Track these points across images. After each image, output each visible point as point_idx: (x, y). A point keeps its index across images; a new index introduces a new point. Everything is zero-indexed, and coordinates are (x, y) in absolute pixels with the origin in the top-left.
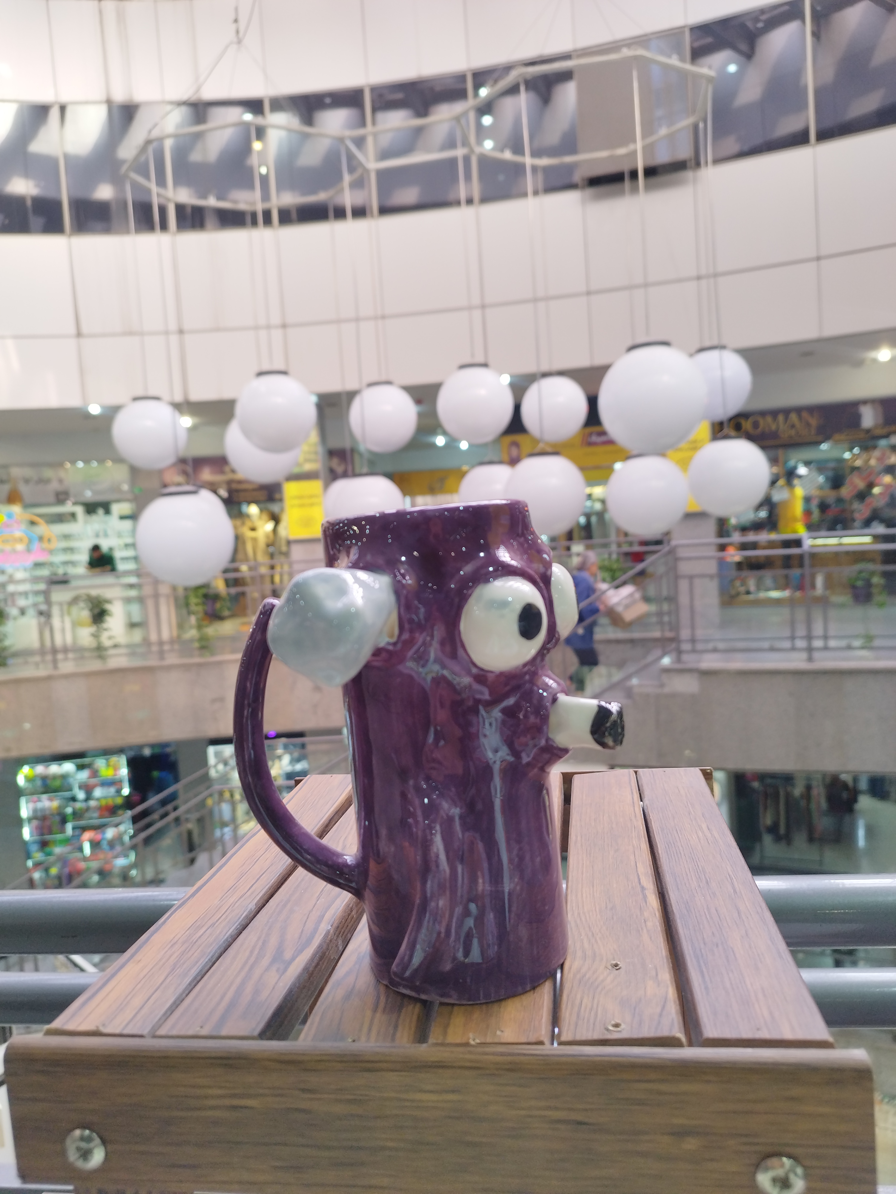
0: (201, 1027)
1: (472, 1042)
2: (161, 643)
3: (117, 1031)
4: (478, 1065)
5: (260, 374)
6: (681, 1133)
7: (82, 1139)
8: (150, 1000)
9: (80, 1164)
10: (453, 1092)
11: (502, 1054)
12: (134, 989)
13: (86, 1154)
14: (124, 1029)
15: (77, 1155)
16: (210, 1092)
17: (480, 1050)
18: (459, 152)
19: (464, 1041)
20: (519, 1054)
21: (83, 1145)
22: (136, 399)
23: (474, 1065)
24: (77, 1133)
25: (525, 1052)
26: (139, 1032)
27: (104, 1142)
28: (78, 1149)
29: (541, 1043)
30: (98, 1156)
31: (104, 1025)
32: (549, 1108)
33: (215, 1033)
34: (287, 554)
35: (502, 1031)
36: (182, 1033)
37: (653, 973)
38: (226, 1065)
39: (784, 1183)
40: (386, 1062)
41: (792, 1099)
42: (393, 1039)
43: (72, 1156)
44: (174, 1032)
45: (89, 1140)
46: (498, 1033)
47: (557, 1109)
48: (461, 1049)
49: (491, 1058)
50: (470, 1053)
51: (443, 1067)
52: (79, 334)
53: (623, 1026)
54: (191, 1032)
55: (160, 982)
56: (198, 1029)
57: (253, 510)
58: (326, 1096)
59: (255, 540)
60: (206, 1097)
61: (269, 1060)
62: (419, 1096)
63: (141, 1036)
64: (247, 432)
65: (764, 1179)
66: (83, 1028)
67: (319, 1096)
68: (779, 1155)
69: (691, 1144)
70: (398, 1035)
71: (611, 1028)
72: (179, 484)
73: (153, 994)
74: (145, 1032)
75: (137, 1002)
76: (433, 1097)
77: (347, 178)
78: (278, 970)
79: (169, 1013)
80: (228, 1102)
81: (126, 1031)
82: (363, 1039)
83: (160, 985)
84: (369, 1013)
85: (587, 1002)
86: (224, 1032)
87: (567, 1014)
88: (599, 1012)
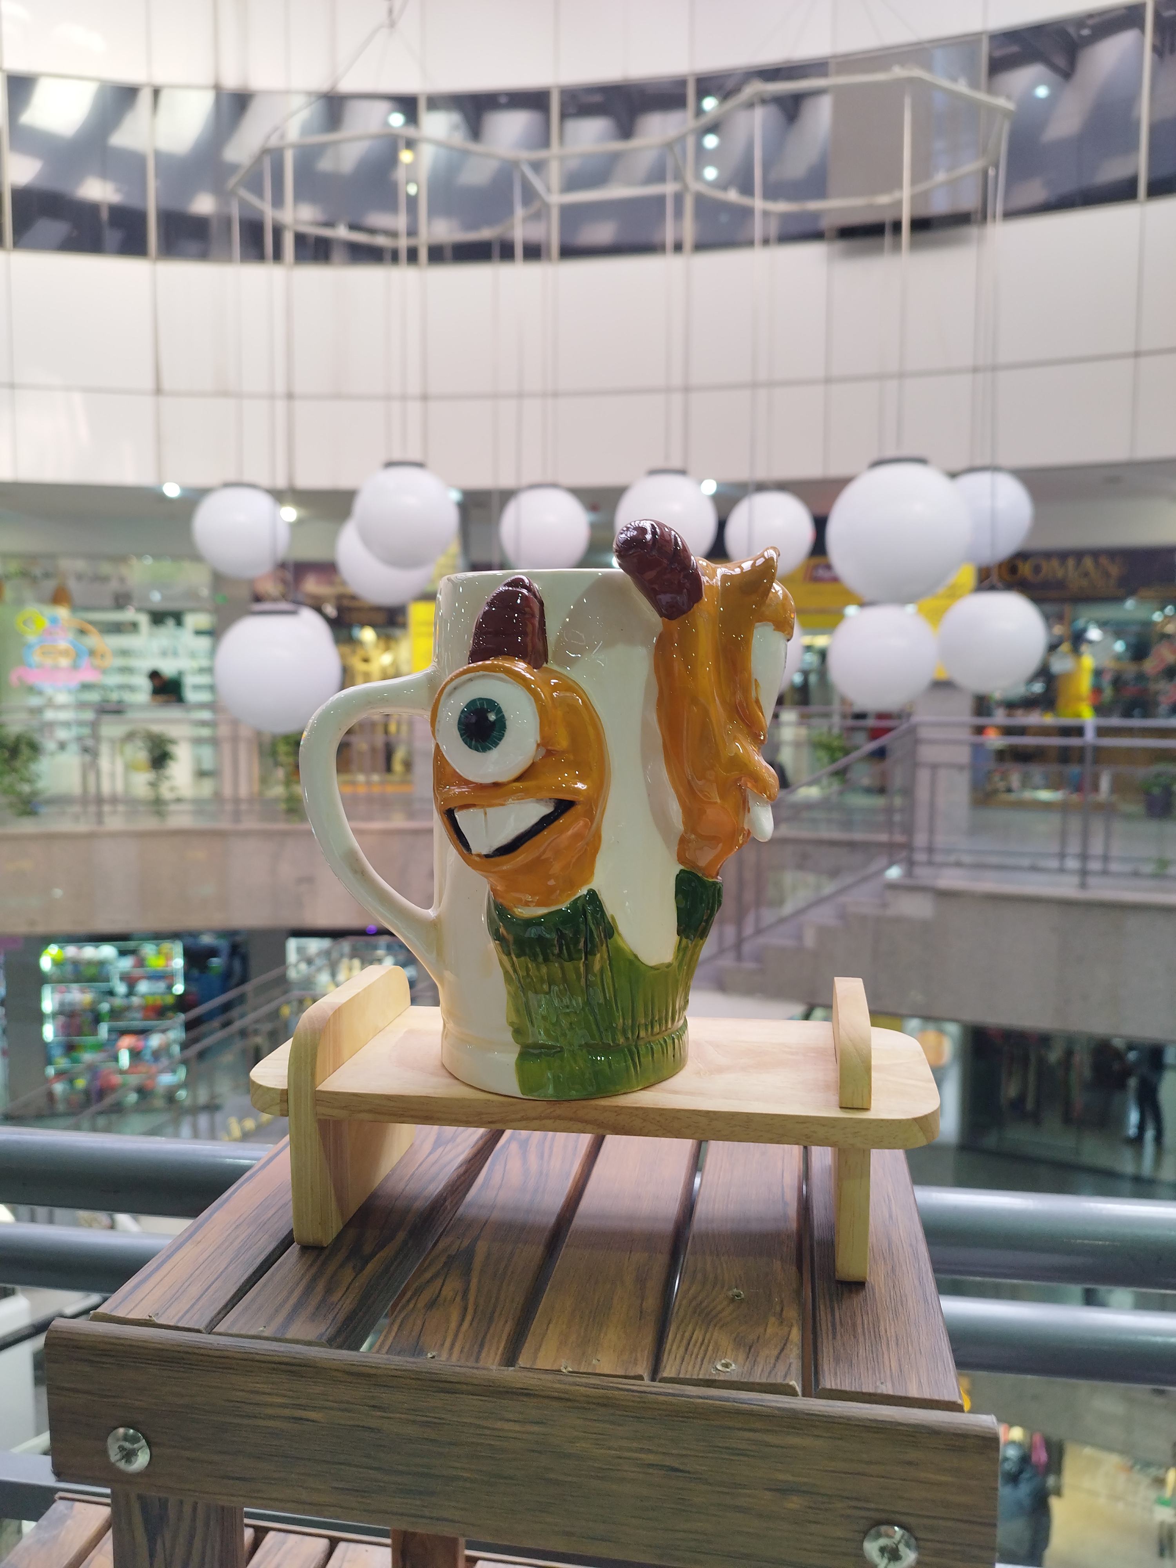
0: (265, 1327)
1: (564, 1371)
2: (237, 801)
3: (172, 1324)
4: (567, 1396)
5: (390, 464)
6: (784, 1491)
7: (126, 1438)
8: (209, 1290)
9: (122, 1465)
10: (537, 1423)
11: (595, 1387)
12: (192, 1275)
13: (129, 1455)
14: (179, 1321)
15: (118, 1457)
16: (269, 1399)
17: (571, 1379)
18: (669, 188)
19: (557, 1368)
20: (613, 1388)
21: (127, 1445)
22: (227, 485)
23: (563, 1396)
24: (121, 1430)
25: (620, 1386)
26: (196, 1327)
27: (150, 1444)
28: (121, 1448)
29: (641, 1378)
30: (142, 1459)
31: (157, 1313)
32: (642, 1450)
33: (279, 1336)
35: (599, 1361)
36: (243, 1332)
37: (778, 1309)
38: (290, 1371)
39: (894, 1555)
40: (466, 1384)
41: (910, 1463)
42: (477, 1360)
43: (114, 1455)
44: (234, 1331)
45: (134, 1440)
46: (594, 1362)
47: (650, 1451)
48: (549, 1377)
49: (582, 1389)
50: (560, 1382)
51: (527, 1395)
52: (158, 391)
53: (733, 1366)
54: (252, 1332)
55: (221, 1270)
56: (261, 1329)
57: (368, 635)
58: (398, 1415)
59: (367, 674)
60: (266, 1405)
61: (338, 1370)
62: (499, 1425)
63: (198, 1331)
64: (367, 539)
65: (872, 1548)
66: (132, 1316)
67: (392, 1415)
68: (892, 1523)
69: (794, 1503)
70: (483, 1355)
71: (719, 1367)
72: (275, 600)
73: (213, 1283)
74: (202, 1327)
75: (195, 1290)
76: (517, 1427)
77: (519, 212)
78: (354, 1268)
79: (229, 1306)
80: (287, 1412)
81: (180, 1325)
82: (444, 1356)
83: (222, 1272)
84: (453, 1325)
85: (698, 1335)
86: (289, 1335)
87: (675, 1347)
88: (711, 1348)
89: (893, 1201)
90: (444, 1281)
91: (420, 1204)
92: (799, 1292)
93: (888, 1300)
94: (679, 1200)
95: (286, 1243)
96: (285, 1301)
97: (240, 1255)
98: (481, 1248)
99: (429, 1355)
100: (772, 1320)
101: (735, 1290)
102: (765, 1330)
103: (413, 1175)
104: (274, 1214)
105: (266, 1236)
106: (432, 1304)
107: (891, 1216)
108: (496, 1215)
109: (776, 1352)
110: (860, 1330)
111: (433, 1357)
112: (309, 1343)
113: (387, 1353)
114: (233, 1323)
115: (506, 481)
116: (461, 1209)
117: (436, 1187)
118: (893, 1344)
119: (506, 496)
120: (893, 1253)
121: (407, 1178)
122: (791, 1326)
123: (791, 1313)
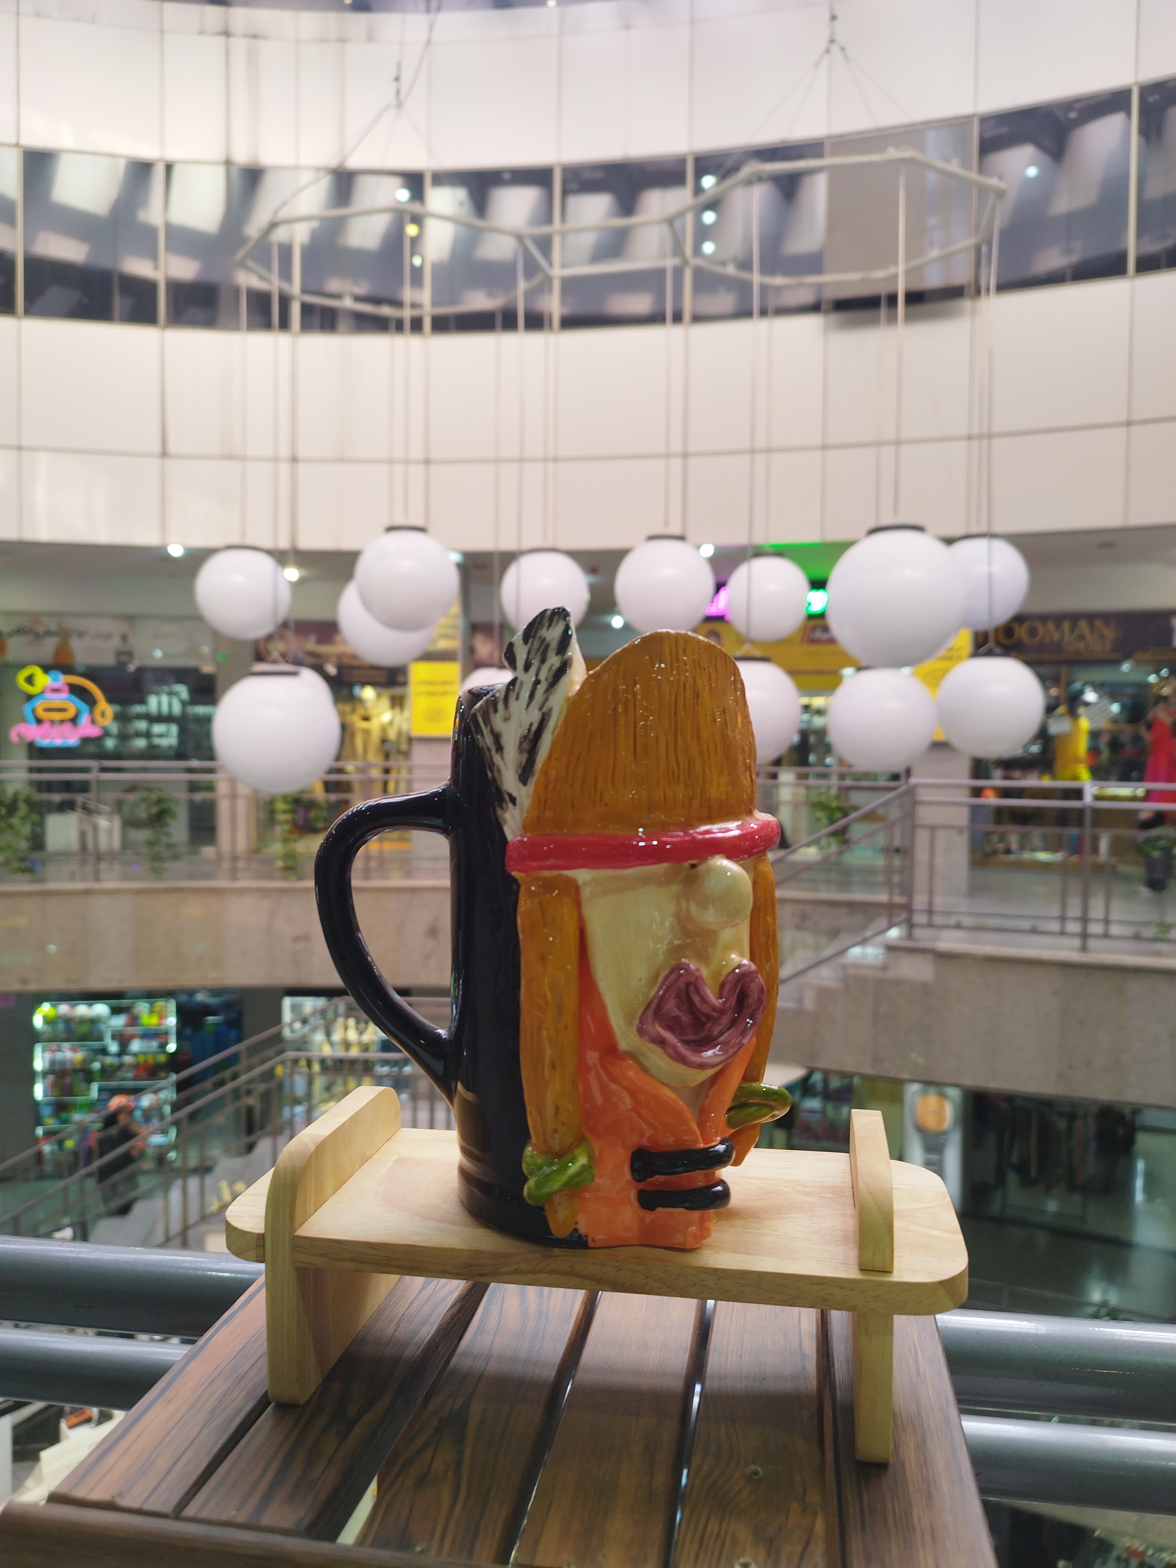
0: (238, 1510)
2: (235, 858)
3: (136, 1505)
5: (392, 529)
8: (180, 1463)
14: (144, 1500)
18: (670, 262)
26: (162, 1511)
31: (120, 1494)
33: (252, 1522)
34: (406, 754)
35: (604, 1556)
36: (214, 1516)
37: (800, 1491)
44: (204, 1514)
46: (599, 1558)
52: (164, 454)
54: (224, 1517)
56: (234, 1513)
57: (368, 693)
59: (367, 732)
63: (164, 1515)
64: (367, 603)
66: (94, 1496)
70: (477, 1549)
73: (183, 1453)
74: (168, 1511)
75: (162, 1464)
77: (522, 285)
78: (337, 1434)
81: (145, 1507)
82: (433, 1551)
83: (194, 1439)
84: (444, 1509)
85: (713, 1526)
86: (265, 1521)
87: (688, 1540)
88: (728, 1542)
89: (920, 1354)
90: (435, 1452)
91: (411, 1352)
92: (822, 1469)
93: (920, 1479)
94: (689, 1349)
95: (262, 1404)
96: (261, 1477)
97: (215, 1416)
98: (476, 1408)
99: (418, 1549)
100: (795, 1506)
101: (752, 1467)
102: (787, 1519)
103: (403, 1315)
104: (253, 1365)
105: (243, 1394)
106: (422, 1481)
107: (918, 1372)
108: (493, 1367)
109: (799, 1549)
110: (890, 1520)
111: (422, 1552)
112: (285, 1533)
113: (372, 1545)
114: (204, 1505)
115: (507, 544)
116: (454, 1360)
117: (428, 1331)
118: (928, 1538)
119: (508, 558)
120: (922, 1418)
121: (397, 1320)
122: (815, 1514)
123: (814, 1497)
